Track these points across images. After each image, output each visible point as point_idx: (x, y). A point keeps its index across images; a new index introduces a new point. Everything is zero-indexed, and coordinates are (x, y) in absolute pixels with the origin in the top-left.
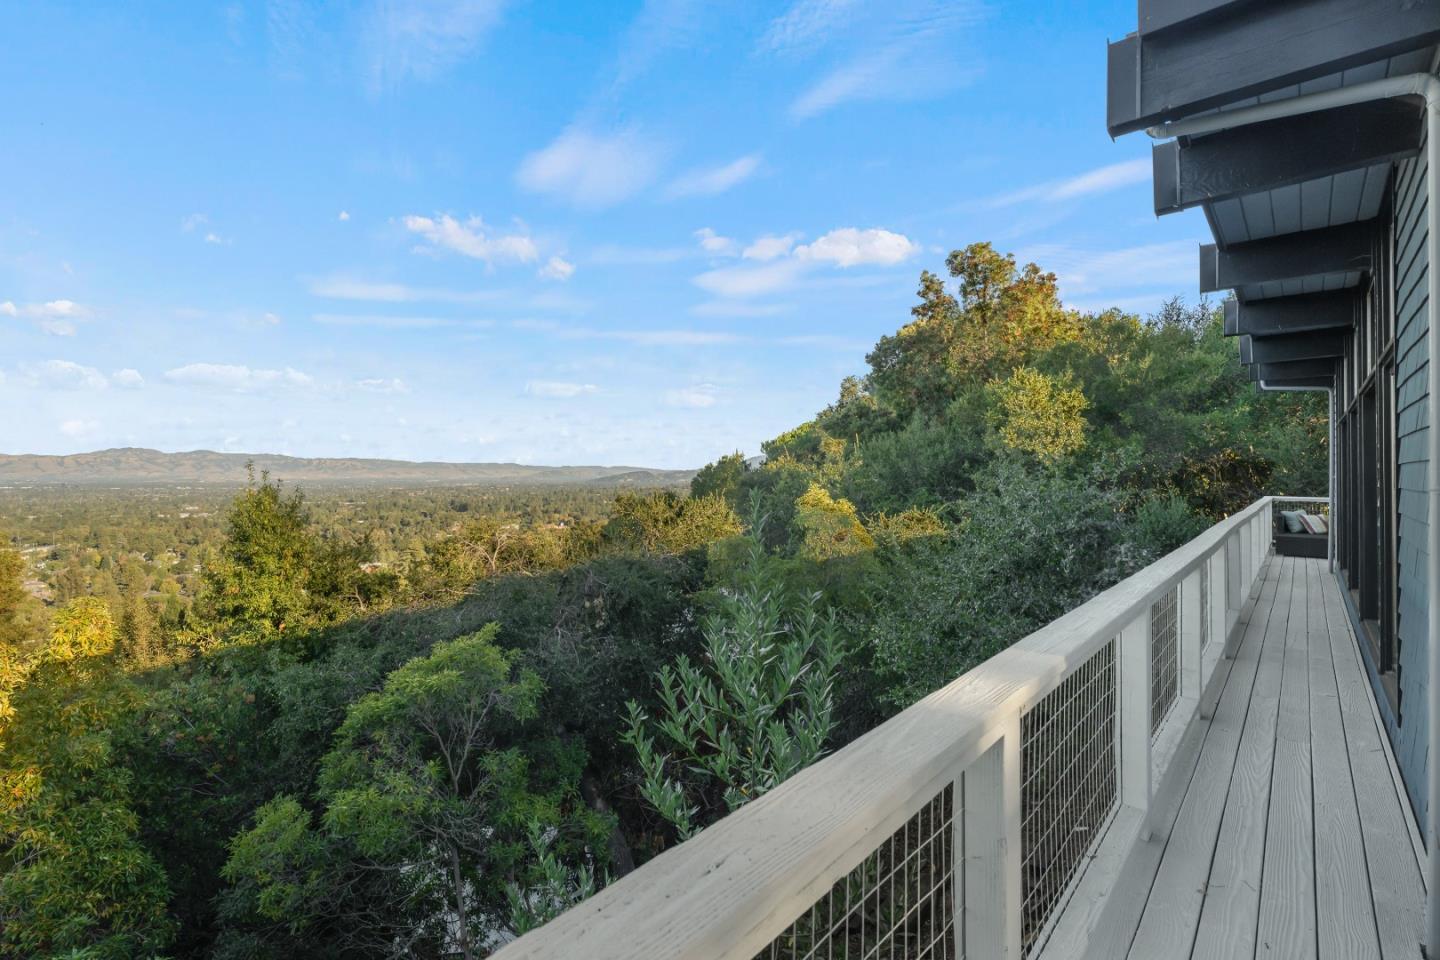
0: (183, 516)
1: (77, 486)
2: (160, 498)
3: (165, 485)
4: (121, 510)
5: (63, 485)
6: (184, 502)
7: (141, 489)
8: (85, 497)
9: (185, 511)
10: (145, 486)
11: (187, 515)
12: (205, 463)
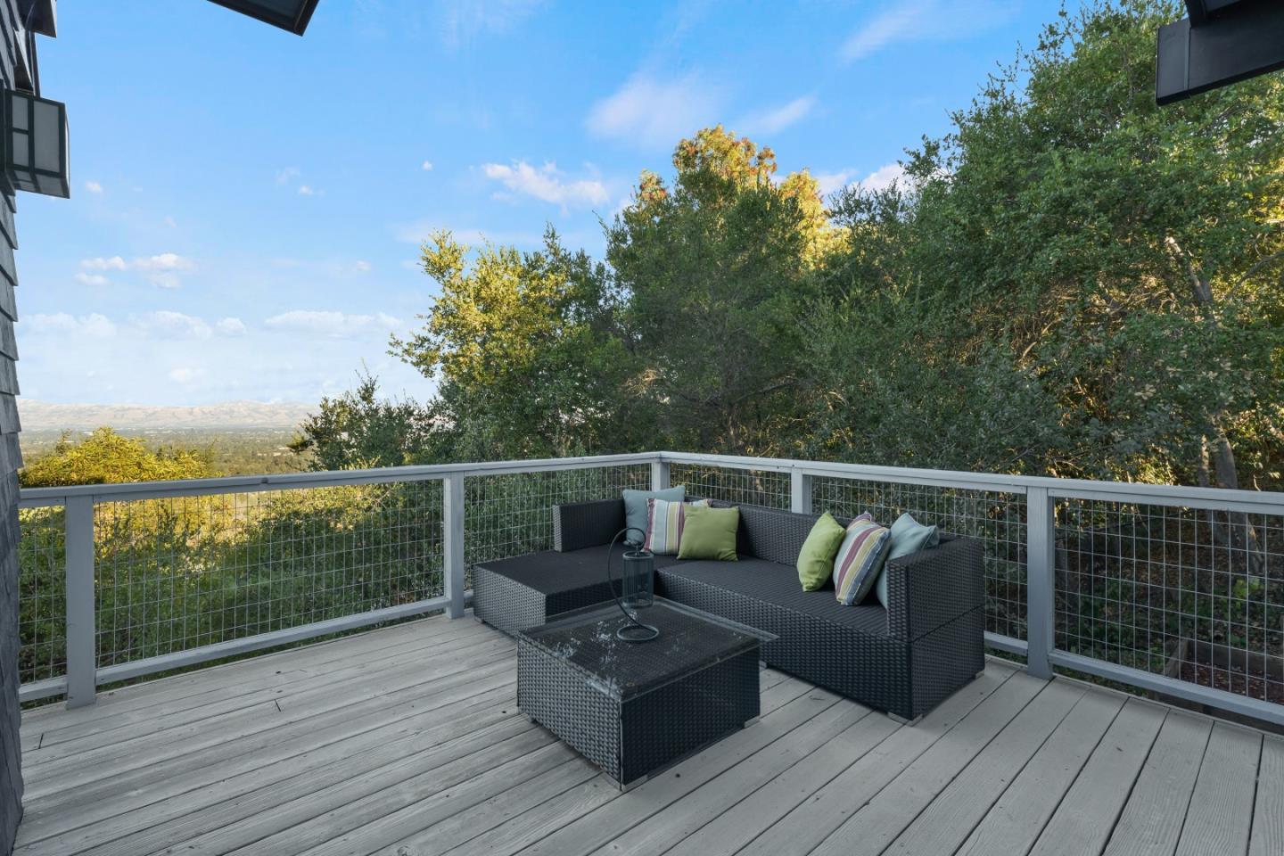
0: (276, 454)
1: (202, 431)
2: (261, 441)
3: (265, 430)
4: (231, 450)
5: (192, 429)
6: (278, 443)
7: (248, 433)
8: (207, 439)
9: (279, 451)
10: (252, 431)
11: (279, 454)
12: (295, 412)
